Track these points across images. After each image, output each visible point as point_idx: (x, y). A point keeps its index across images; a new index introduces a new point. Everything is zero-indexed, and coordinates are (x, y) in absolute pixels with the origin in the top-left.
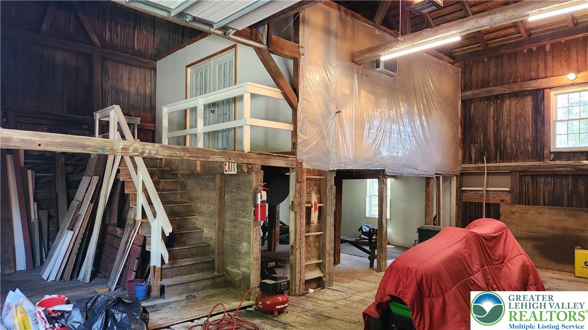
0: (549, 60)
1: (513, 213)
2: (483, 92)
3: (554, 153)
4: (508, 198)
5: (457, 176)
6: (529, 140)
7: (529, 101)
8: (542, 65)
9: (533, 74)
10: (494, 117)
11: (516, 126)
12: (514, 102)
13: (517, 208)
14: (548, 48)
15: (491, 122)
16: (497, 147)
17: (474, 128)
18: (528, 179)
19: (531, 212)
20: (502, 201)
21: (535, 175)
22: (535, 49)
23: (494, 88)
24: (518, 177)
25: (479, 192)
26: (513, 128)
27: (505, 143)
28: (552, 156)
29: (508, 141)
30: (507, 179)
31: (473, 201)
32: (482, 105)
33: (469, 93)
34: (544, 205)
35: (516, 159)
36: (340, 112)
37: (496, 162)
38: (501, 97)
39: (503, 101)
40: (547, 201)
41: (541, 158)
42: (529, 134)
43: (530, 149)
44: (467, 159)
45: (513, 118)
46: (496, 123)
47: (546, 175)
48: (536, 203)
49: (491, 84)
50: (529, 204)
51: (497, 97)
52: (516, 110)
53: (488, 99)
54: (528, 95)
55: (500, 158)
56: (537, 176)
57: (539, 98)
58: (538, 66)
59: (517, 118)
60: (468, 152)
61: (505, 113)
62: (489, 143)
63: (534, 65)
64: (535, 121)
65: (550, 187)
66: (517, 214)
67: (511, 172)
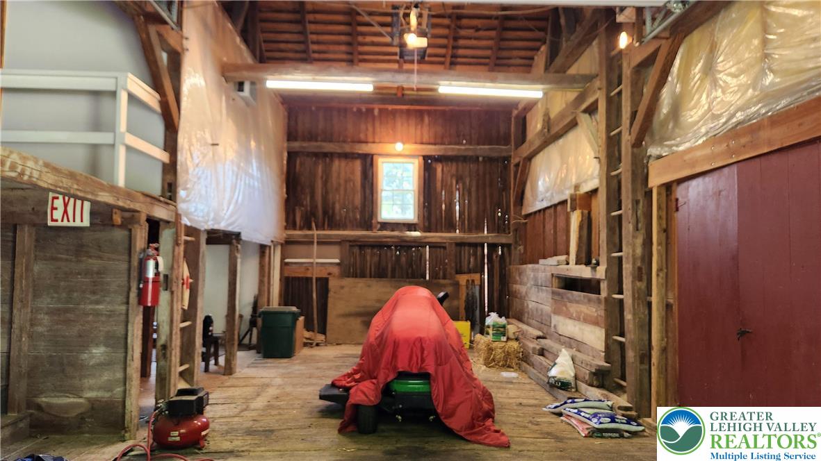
0: (377, 124)
1: (342, 287)
2: (312, 146)
3: (381, 223)
4: (336, 270)
5: (282, 245)
6: (357, 208)
7: (358, 165)
8: (370, 129)
9: (362, 136)
10: (322, 178)
11: (346, 190)
12: (343, 163)
13: (348, 281)
14: (376, 112)
15: (319, 184)
16: (325, 212)
17: (299, 188)
18: (356, 250)
19: (360, 285)
20: (329, 274)
21: (361, 245)
22: (364, 110)
23: (324, 144)
24: (348, 247)
25: (305, 265)
26: (342, 192)
27: (333, 209)
28: (379, 226)
29: (337, 206)
30: (335, 249)
31: (297, 275)
32: (309, 162)
33: (296, 145)
34: (371, 277)
35: (344, 227)
36: (217, 145)
37: (324, 230)
38: (329, 156)
39: (332, 161)
40: (373, 273)
41: (368, 226)
42: (358, 200)
43: (358, 217)
44: (290, 222)
45: (342, 182)
46: (325, 183)
47: (373, 246)
48: (363, 276)
49: (319, 139)
50: (356, 277)
51: (325, 155)
52: (346, 173)
53: (316, 155)
54: (356, 158)
55: (328, 225)
56: (365, 246)
57: (368, 162)
58: (367, 129)
59: (346, 182)
60: (291, 217)
61: (334, 175)
62: (316, 207)
63: (363, 127)
64: (363, 186)
65: (376, 259)
66: (346, 289)
67: (341, 242)
